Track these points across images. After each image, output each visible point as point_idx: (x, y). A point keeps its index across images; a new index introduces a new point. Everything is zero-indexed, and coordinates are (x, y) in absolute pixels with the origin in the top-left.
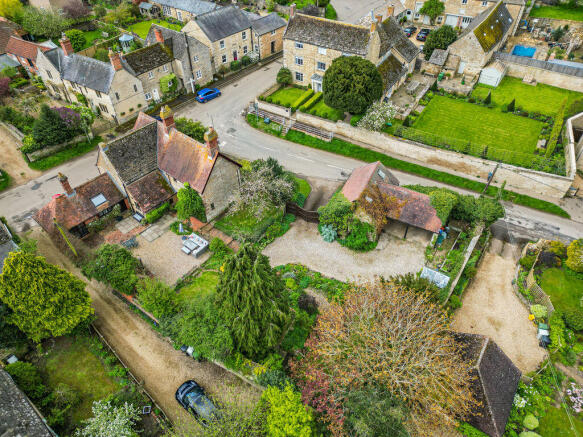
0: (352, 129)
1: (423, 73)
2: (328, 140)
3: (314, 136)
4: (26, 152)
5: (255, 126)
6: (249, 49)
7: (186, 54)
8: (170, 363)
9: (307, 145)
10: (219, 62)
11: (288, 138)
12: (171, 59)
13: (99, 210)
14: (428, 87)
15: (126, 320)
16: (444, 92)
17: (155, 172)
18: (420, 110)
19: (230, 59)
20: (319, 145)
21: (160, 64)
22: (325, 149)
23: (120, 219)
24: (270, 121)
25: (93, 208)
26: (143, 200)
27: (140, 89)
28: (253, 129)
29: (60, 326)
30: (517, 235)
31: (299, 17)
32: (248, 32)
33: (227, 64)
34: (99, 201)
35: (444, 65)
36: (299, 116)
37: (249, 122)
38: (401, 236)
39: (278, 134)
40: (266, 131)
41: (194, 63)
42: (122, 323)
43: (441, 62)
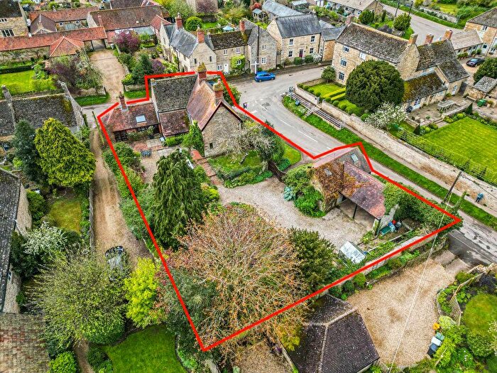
0: (362, 123)
1: (465, 97)
2: (338, 129)
3: (328, 122)
4: (125, 83)
5: (287, 106)
6: (314, 51)
7: (256, 42)
8: (120, 233)
9: (320, 129)
10: (285, 55)
11: (307, 120)
12: (245, 44)
13: (138, 125)
14: (462, 108)
15: (113, 197)
16: (477, 116)
17: (183, 111)
18: (441, 125)
19: (295, 55)
20: (329, 131)
21: (235, 46)
22: (333, 136)
23: (152, 137)
24: (299, 104)
25: (136, 123)
26: (167, 127)
27: (214, 60)
28: (284, 108)
29: (66, 179)
30: (476, 256)
31: (354, 26)
32: (317, 37)
33: (291, 60)
34: (141, 120)
35: (489, 92)
36: (324, 105)
37: (283, 102)
38: (351, 216)
39: (301, 116)
40: (293, 111)
41: (261, 51)
42: (109, 198)
43: (486, 88)
